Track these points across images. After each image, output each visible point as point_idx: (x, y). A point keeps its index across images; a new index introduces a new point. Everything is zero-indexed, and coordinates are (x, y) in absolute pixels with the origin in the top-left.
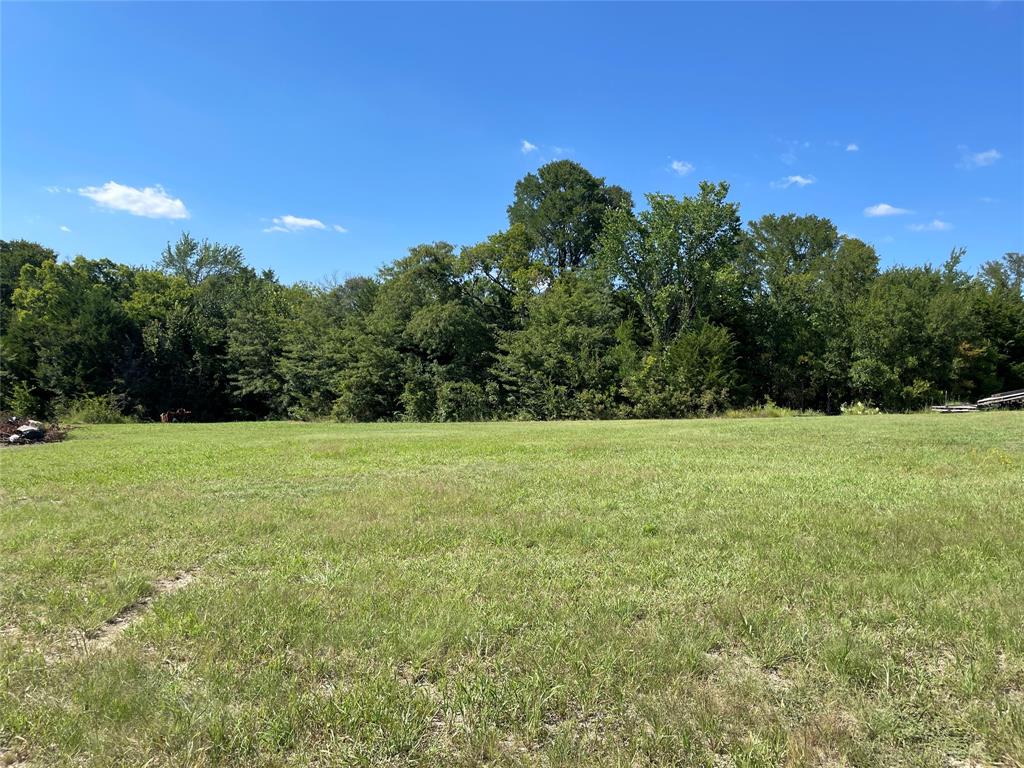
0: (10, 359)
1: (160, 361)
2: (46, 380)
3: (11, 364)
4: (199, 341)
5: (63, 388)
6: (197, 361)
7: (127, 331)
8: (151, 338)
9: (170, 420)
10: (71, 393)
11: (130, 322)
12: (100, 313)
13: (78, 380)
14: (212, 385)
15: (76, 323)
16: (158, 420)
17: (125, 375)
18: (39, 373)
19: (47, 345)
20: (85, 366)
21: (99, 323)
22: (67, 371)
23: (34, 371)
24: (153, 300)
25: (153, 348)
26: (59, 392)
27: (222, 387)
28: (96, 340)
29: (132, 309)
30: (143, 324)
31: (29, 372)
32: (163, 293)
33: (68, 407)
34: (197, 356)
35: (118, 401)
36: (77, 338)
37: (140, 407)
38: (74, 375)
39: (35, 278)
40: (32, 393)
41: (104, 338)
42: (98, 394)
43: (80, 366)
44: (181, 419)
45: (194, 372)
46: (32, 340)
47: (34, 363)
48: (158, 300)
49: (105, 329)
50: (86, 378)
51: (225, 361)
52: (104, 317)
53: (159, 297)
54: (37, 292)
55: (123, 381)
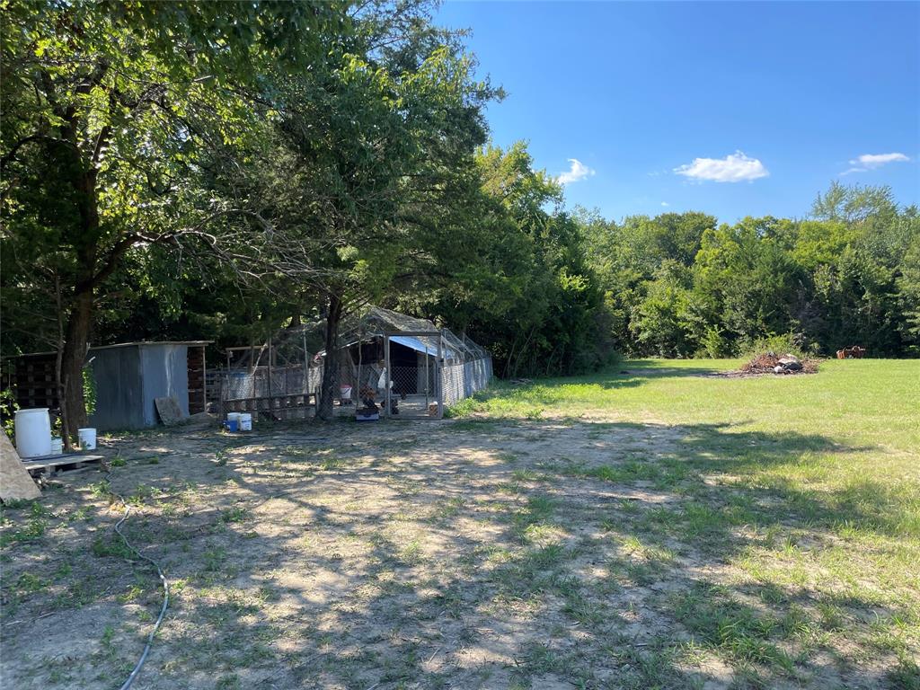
0: (702, 307)
1: (830, 303)
2: (732, 323)
3: (702, 312)
4: (869, 282)
5: (746, 329)
6: (867, 301)
7: (799, 277)
8: (822, 281)
9: (846, 356)
10: (754, 333)
11: (801, 268)
12: (775, 263)
13: (759, 322)
14: (882, 323)
15: (755, 274)
16: (835, 356)
17: (800, 316)
18: (725, 318)
19: (732, 294)
20: (765, 311)
21: (775, 273)
22: (750, 315)
23: (721, 316)
24: (819, 247)
25: (825, 292)
26: (742, 332)
27: (894, 325)
28: (774, 287)
29: (800, 257)
30: (812, 271)
31: (717, 317)
32: (828, 239)
33: (752, 344)
34: (867, 296)
35: (796, 340)
36: (758, 286)
37: (816, 345)
38: (756, 319)
39: (713, 239)
40: (721, 334)
41: (780, 285)
42: (779, 334)
43: (761, 310)
44: (856, 355)
45: (863, 311)
46: (719, 291)
47: (721, 309)
48: (824, 247)
49: (781, 277)
50: (766, 320)
51: (896, 299)
52: (779, 267)
53: (824, 244)
54: (717, 251)
55: (798, 322)
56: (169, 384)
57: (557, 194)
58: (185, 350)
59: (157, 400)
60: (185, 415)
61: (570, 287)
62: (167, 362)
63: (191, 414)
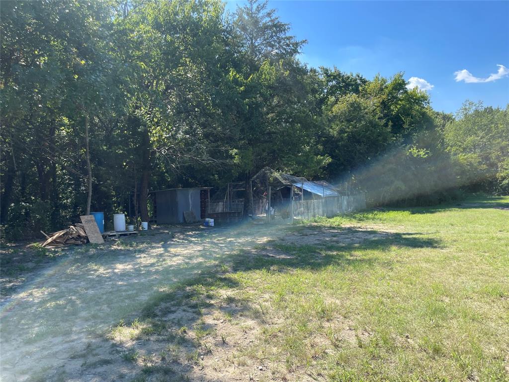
56: (191, 206)
57: (426, 100)
58: (199, 191)
59: (184, 212)
60: (198, 218)
61: (418, 155)
62: (190, 196)
63: (202, 218)
